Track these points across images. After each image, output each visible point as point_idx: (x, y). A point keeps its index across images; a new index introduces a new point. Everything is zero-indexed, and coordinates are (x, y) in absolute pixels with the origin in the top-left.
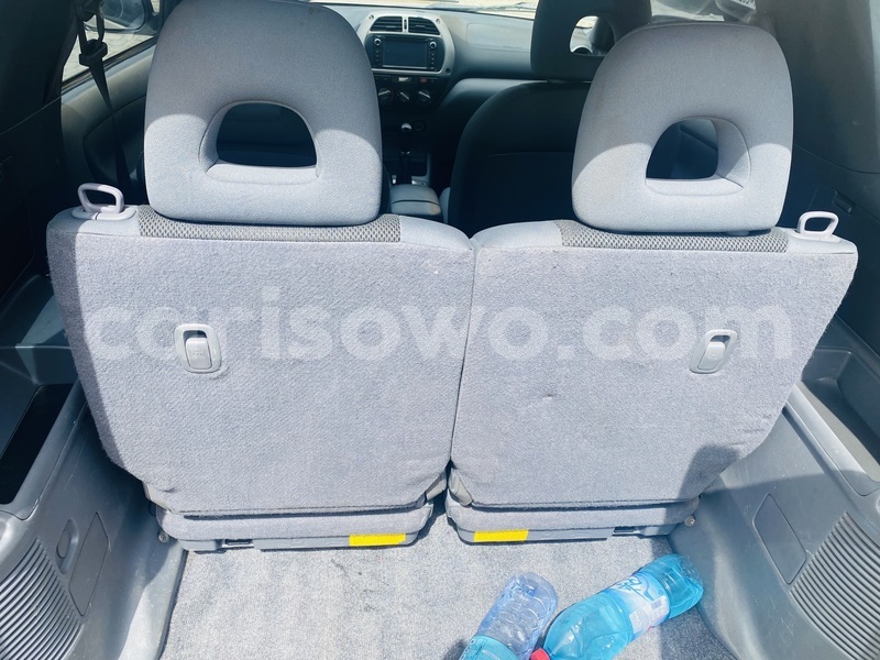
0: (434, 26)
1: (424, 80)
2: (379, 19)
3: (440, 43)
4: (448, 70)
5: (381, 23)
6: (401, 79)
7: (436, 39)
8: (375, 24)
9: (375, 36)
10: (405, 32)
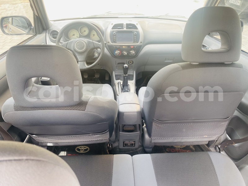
0: (136, 26)
1: (132, 47)
2: (115, 25)
3: (138, 33)
4: (141, 42)
5: (115, 27)
6: (124, 47)
7: (136, 31)
8: (113, 27)
9: (113, 31)
10: (125, 29)
